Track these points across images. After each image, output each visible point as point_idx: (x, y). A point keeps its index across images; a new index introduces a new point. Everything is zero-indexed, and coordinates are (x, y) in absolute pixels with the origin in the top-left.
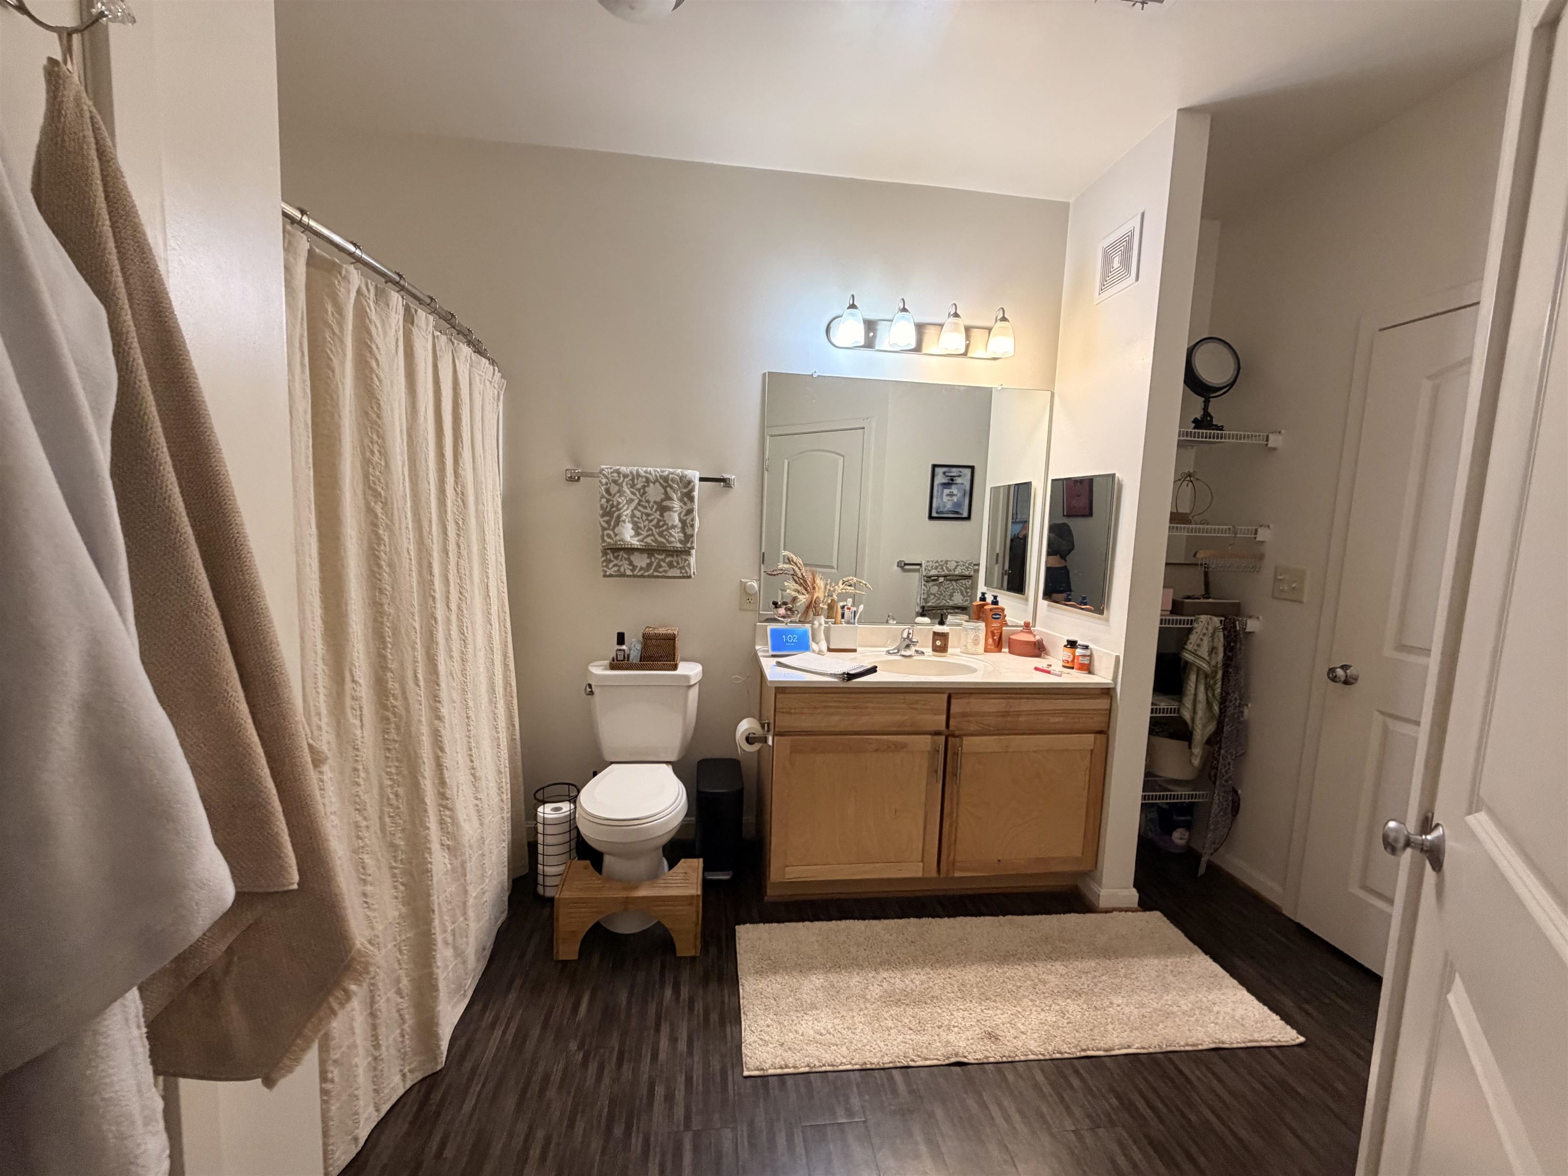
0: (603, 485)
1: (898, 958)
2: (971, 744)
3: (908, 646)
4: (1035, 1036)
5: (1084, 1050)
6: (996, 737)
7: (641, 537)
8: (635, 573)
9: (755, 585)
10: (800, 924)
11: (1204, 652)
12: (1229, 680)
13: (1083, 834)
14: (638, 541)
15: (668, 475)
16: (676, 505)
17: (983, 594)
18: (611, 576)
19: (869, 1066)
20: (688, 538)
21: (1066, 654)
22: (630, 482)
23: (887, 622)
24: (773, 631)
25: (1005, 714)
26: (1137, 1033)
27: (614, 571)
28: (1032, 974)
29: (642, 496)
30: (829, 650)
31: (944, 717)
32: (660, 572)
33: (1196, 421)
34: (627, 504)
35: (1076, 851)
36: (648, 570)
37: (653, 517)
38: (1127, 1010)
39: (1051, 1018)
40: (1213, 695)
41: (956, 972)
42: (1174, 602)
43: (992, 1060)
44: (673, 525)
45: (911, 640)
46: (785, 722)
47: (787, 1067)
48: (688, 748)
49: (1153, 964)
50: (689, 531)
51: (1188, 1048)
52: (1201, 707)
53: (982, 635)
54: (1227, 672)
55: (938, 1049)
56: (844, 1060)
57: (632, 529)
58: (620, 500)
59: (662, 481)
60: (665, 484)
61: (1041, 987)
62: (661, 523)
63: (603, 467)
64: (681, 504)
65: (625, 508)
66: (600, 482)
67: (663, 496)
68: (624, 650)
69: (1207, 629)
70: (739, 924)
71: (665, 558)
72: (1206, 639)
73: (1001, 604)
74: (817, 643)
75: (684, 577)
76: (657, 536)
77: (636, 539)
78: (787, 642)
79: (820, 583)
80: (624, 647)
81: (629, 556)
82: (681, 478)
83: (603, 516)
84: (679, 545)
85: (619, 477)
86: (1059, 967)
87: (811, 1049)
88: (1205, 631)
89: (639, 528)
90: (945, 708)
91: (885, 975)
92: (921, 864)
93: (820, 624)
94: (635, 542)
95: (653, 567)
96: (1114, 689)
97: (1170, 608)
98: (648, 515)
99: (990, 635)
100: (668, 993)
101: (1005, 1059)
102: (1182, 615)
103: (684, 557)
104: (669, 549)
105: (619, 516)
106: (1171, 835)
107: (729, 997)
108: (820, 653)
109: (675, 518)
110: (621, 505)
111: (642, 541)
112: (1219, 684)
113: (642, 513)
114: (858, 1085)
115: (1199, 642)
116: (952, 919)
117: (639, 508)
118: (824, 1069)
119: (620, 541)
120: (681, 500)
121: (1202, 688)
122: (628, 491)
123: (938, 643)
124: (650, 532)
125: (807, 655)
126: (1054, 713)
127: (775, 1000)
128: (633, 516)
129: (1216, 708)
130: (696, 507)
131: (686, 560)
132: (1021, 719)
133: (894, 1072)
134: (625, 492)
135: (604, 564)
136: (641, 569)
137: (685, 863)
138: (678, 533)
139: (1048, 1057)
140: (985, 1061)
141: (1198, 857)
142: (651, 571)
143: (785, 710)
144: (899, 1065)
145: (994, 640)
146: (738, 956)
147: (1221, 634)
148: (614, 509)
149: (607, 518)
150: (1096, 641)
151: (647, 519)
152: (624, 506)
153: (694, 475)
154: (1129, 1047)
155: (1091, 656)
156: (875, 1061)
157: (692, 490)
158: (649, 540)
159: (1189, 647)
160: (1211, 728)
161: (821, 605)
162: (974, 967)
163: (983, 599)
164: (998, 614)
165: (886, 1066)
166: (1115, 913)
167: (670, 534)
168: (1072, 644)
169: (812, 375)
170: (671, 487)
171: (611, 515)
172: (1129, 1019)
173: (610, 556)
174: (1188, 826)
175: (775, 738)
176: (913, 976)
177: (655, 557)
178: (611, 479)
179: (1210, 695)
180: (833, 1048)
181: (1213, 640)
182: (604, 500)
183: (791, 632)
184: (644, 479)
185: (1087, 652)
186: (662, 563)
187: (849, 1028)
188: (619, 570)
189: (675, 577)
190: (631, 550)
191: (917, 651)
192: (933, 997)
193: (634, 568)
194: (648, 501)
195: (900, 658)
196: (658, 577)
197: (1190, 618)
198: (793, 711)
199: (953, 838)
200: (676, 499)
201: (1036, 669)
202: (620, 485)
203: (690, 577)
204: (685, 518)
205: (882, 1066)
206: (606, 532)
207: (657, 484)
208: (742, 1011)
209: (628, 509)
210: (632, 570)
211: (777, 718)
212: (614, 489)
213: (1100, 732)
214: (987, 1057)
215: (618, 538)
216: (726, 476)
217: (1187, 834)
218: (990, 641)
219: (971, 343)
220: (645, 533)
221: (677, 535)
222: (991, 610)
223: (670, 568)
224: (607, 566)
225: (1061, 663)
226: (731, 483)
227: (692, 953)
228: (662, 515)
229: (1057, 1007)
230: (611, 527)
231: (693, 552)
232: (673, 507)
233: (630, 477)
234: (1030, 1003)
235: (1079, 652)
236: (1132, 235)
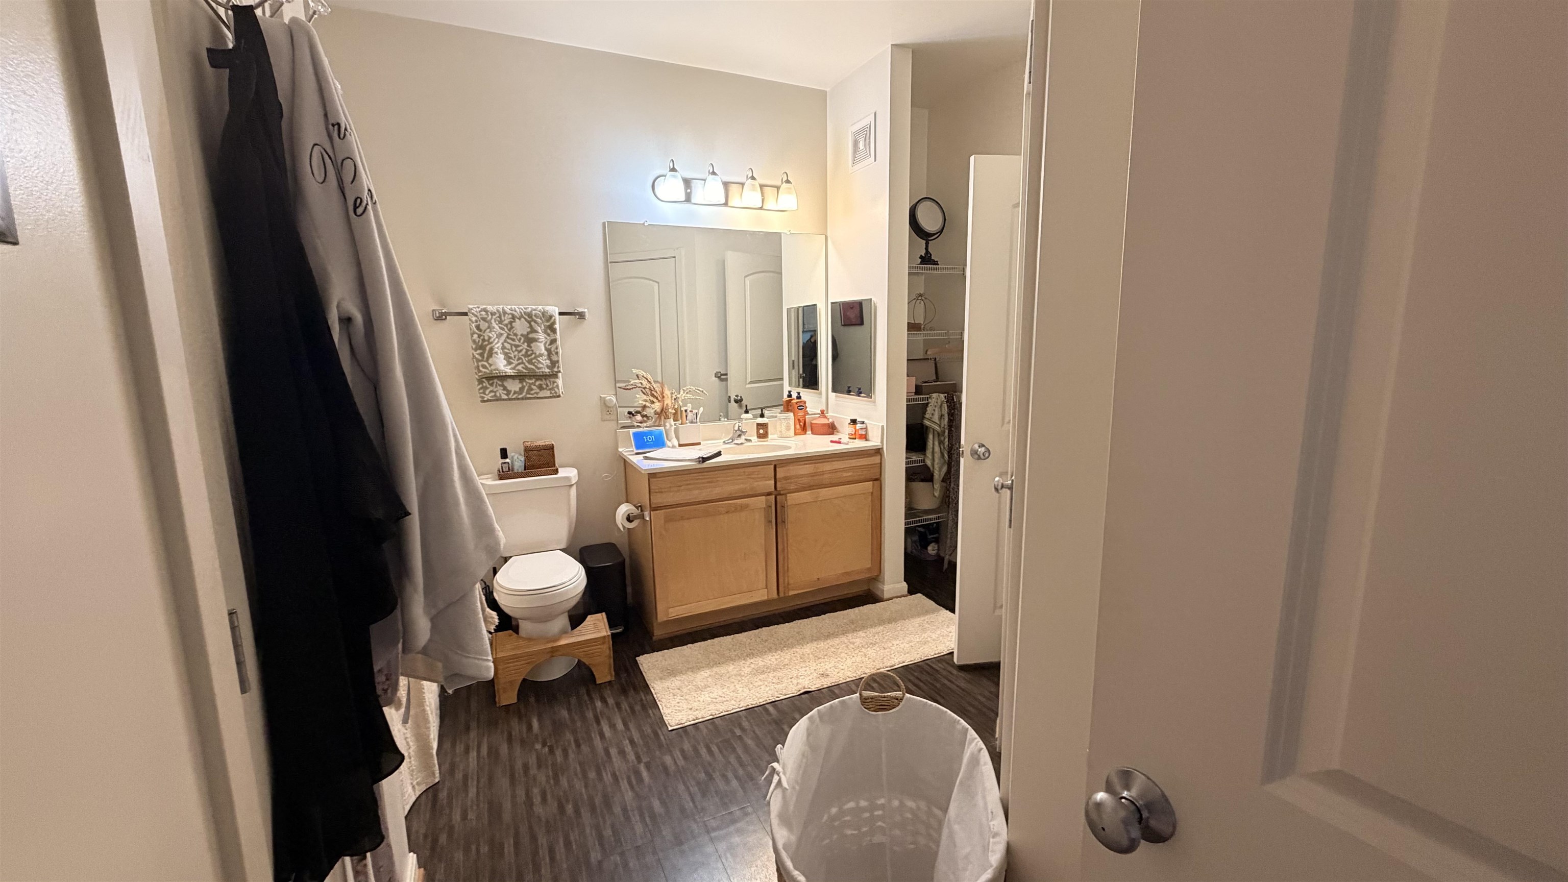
0: (473, 323)
1: (758, 650)
2: (793, 498)
3: (739, 436)
4: (850, 669)
5: (878, 669)
6: (809, 492)
7: (513, 366)
8: (510, 396)
9: (614, 400)
10: (685, 647)
11: (936, 418)
12: (952, 436)
13: (870, 551)
14: (510, 369)
15: (531, 311)
16: (541, 336)
17: (790, 392)
18: (488, 401)
19: (750, 706)
20: (554, 363)
21: (849, 429)
22: (498, 319)
23: (720, 420)
24: (634, 434)
25: (813, 475)
26: (907, 655)
27: (491, 397)
28: (846, 641)
29: (509, 330)
30: (680, 445)
31: (772, 482)
32: (532, 394)
33: (921, 257)
34: (497, 338)
35: (868, 565)
36: (521, 394)
37: (521, 348)
38: (902, 646)
39: (858, 659)
40: (944, 448)
41: (798, 650)
42: (917, 387)
43: (825, 686)
44: (540, 354)
45: (741, 431)
46: (658, 500)
47: (697, 719)
48: (574, 536)
49: (917, 621)
50: (554, 358)
51: (935, 656)
52: (937, 455)
53: (792, 422)
54: (951, 430)
55: (792, 688)
56: (734, 707)
57: (504, 359)
58: (491, 335)
59: (527, 317)
60: (529, 319)
61: (852, 646)
62: (530, 353)
63: (471, 307)
64: (546, 336)
65: (496, 341)
66: (470, 320)
67: (529, 330)
68: (508, 463)
69: (937, 402)
70: (639, 656)
71: (535, 382)
72: (936, 409)
73: (803, 398)
74: (670, 441)
75: (554, 397)
76: (527, 364)
77: (509, 367)
78: (648, 441)
79: (667, 392)
80: (507, 460)
81: (502, 382)
82: (543, 314)
83: (476, 350)
84: (547, 370)
85: (487, 314)
86: (861, 634)
87: (712, 707)
88: (935, 404)
89: (511, 358)
90: (773, 476)
91: (752, 661)
92: (766, 590)
93: (671, 426)
94: (509, 371)
95: (525, 391)
96: (882, 448)
97: (914, 390)
98: (517, 346)
99: (797, 422)
100: (599, 704)
101: (833, 684)
102: (922, 394)
103: (552, 380)
104: (539, 374)
105: (491, 349)
106: (927, 549)
107: (645, 696)
108: (673, 447)
109: (541, 348)
110: (492, 339)
111: (513, 368)
112: (947, 440)
113: (511, 345)
114: (746, 717)
115: (933, 412)
116: (791, 623)
117: (508, 341)
118: (722, 714)
119: (495, 370)
120: (545, 332)
121: (936, 443)
122: (497, 327)
123: (761, 431)
124: (520, 361)
125: (665, 449)
126: (844, 470)
127: (679, 689)
128: (503, 348)
129: (946, 456)
130: (558, 336)
131: (554, 382)
132: (826, 476)
133: (767, 706)
134: (494, 328)
135: (481, 391)
136: (515, 393)
137: (591, 617)
138: (545, 360)
139: (858, 677)
140: (821, 687)
141: (942, 559)
142: (524, 394)
143: (657, 491)
144: (769, 701)
145: (800, 425)
146: (644, 673)
147: (946, 405)
148: (486, 343)
149: (479, 351)
150: (868, 419)
151: (516, 350)
152: (494, 340)
153: (554, 310)
154: (904, 662)
155: (866, 428)
156: (754, 703)
157: (554, 323)
158: (520, 367)
159: (927, 416)
160: (945, 469)
161: (670, 410)
162: (808, 645)
163: (790, 396)
164: (802, 406)
165: (761, 704)
166: (894, 599)
167: (538, 361)
168: (854, 422)
169: (644, 224)
170: (535, 322)
171: (484, 349)
172: (903, 649)
173: (486, 384)
174: (937, 541)
175: (652, 512)
176: (770, 657)
177: (526, 382)
178: (479, 317)
179: (942, 448)
180: (725, 703)
181: (941, 411)
182: (475, 336)
183: (650, 433)
184: (510, 316)
185: (864, 426)
186: (534, 387)
187: (733, 691)
188: (495, 396)
189: (546, 398)
190: (504, 378)
191: (746, 440)
192: (785, 665)
193: (508, 393)
194: (516, 335)
195: (735, 445)
196: (530, 398)
197: (926, 396)
198: (663, 490)
199: (786, 568)
200: (540, 331)
201: (832, 442)
202: (489, 322)
203: (559, 396)
204: (550, 347)
205: (759, 704)
206: (480, 364)
207: (522, 319)
208: (657, 701)
209: (498, 342)
210: (507, 395)
211: (651, 497)
212: (484, 325)
213: (876, 480)
214: (822, 685)
215: (493, 367)
216: (581, 310)
217: (936, 546)
218: (798, 426)
219: (765, 199)
220: (516, 362)
221: (544, 362)
222: (797, 403)
223: (541, 390)
224: (484, 393)
225: (848, 436)
226: (584, 316)
227: (608, 679)
228: (529, 346)
229: (862, 653)
230: (485, 359)
231: (560, 375)
232: (539, 339)
233: (498, 315)
234: (846, 655)
235: (858, 426)
236: (870, 128)
